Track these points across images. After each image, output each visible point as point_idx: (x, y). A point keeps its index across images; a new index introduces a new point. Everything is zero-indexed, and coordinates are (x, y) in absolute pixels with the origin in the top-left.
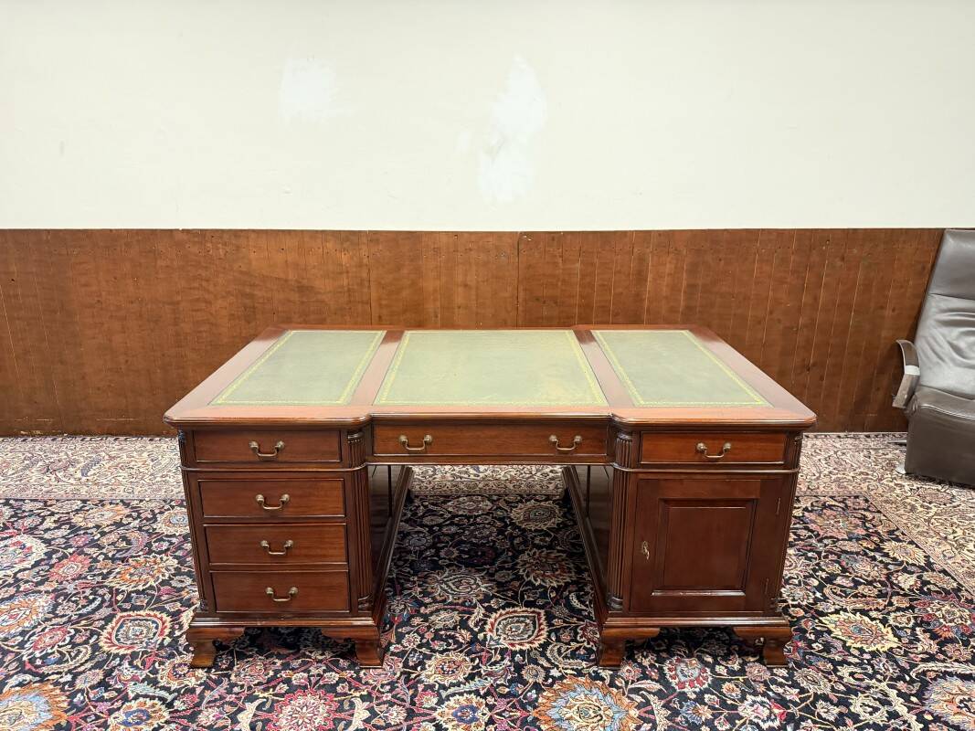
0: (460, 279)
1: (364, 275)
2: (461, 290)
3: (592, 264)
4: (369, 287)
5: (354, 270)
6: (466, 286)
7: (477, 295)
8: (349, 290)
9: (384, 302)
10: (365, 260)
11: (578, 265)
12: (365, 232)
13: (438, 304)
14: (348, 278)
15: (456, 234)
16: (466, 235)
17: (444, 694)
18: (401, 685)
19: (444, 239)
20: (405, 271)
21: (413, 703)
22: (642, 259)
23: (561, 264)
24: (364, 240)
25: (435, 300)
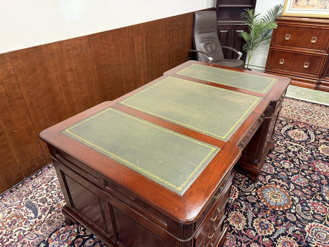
0: (67, 67)
1: (14, 81)
2: (69, 73)
3: (118, 45)
4: (20, 88)
5: (6, 80)
6: (71, 70)
7: (77, 73)
8: (7, 94)
9: (31, 94)
10: (12, 72)
11: (113, 46)
12: (6, 54)
13: (61, 84)
14: (4, 87)
15: (60, 43)
16: (65, 42)
17: (250, 227)
18: (240, 238)
19: (55, 47)
20: (38, 71)
21: (252, 239)
22: (132, 39)
23: (107, 48)
24: (8, 59)
25: (59, 82)
